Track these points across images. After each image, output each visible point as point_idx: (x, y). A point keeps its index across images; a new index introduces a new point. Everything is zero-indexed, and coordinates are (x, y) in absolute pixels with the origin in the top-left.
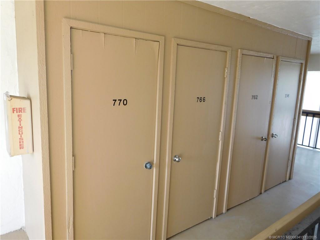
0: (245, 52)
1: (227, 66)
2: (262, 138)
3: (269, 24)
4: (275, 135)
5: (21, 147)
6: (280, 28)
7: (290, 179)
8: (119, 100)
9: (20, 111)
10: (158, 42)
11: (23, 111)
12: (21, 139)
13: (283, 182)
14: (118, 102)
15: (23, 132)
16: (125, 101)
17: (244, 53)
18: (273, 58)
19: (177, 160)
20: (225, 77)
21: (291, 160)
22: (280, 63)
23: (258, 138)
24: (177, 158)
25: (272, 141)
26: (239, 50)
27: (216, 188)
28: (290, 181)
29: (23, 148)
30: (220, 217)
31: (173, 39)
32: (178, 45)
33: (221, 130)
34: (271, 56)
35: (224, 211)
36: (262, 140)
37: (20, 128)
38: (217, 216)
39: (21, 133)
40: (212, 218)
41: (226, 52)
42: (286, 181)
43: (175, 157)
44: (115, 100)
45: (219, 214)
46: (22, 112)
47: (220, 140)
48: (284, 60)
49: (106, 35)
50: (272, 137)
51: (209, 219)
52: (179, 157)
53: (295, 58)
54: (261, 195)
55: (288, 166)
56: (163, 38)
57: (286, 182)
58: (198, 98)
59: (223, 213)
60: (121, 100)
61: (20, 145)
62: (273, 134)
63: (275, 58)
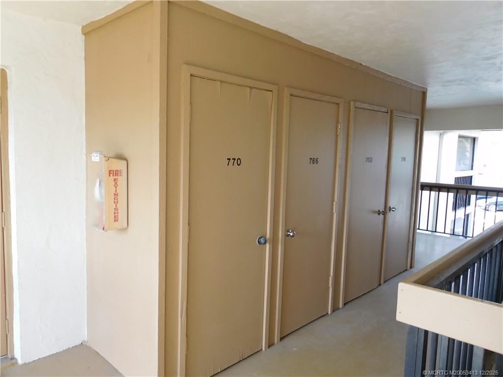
0: (358, 104)
1: (340, 121)
2: (379, 211)
3: (382, 72)
4: (393, 208)
5: (116, 220)
6: (393, 77)
7: (411, 267)
8: (233, 159)
9: (117, 174)
10: (271, 91)
11: (119, 174)
12: (116, 209)
13: (404, 271)
14: (232, 161)
15: (119, 200)
16: (239, 160)
17: (356, 106)
18: (387, 113)
19: (291, 234)
20: (338, 134)
21: (412, 242)
22: (395, 118)
23: (374, 212)
24: (290, 232)
25: (390, 215)
26: (352, 102)
27: (332, 274)
28: (411, 269)
29: (117, 221)
30: (336, 312)
31: (286, 88)
32: (291, 95)
33: (336, 199)
34: (384, 110)
35: (341, 306)
36: (379, 214)
37: (116, 195)
38: (333, 311)
39: (116, 202)
40: (327, 314)
41: (338, 104)
42: (407, 270)
43: (288, 231)
44: (229, 159)
45: (335, 309)
46: (118, 176)
47: (334, 211)
48: (398, 115)
49: (222, 83)
50: (390, 210)
51: (324, 315)
52: (292, 231)
53: (410, 113)
54: (380, 287)
55: (408, 250)
56: (277, 87)
57: (407, 272)
58: (311, 159)
59: (339, 308)
60: (234, 159)
61: (115, 217)
62: (390, 208)
63: (389, 112)
